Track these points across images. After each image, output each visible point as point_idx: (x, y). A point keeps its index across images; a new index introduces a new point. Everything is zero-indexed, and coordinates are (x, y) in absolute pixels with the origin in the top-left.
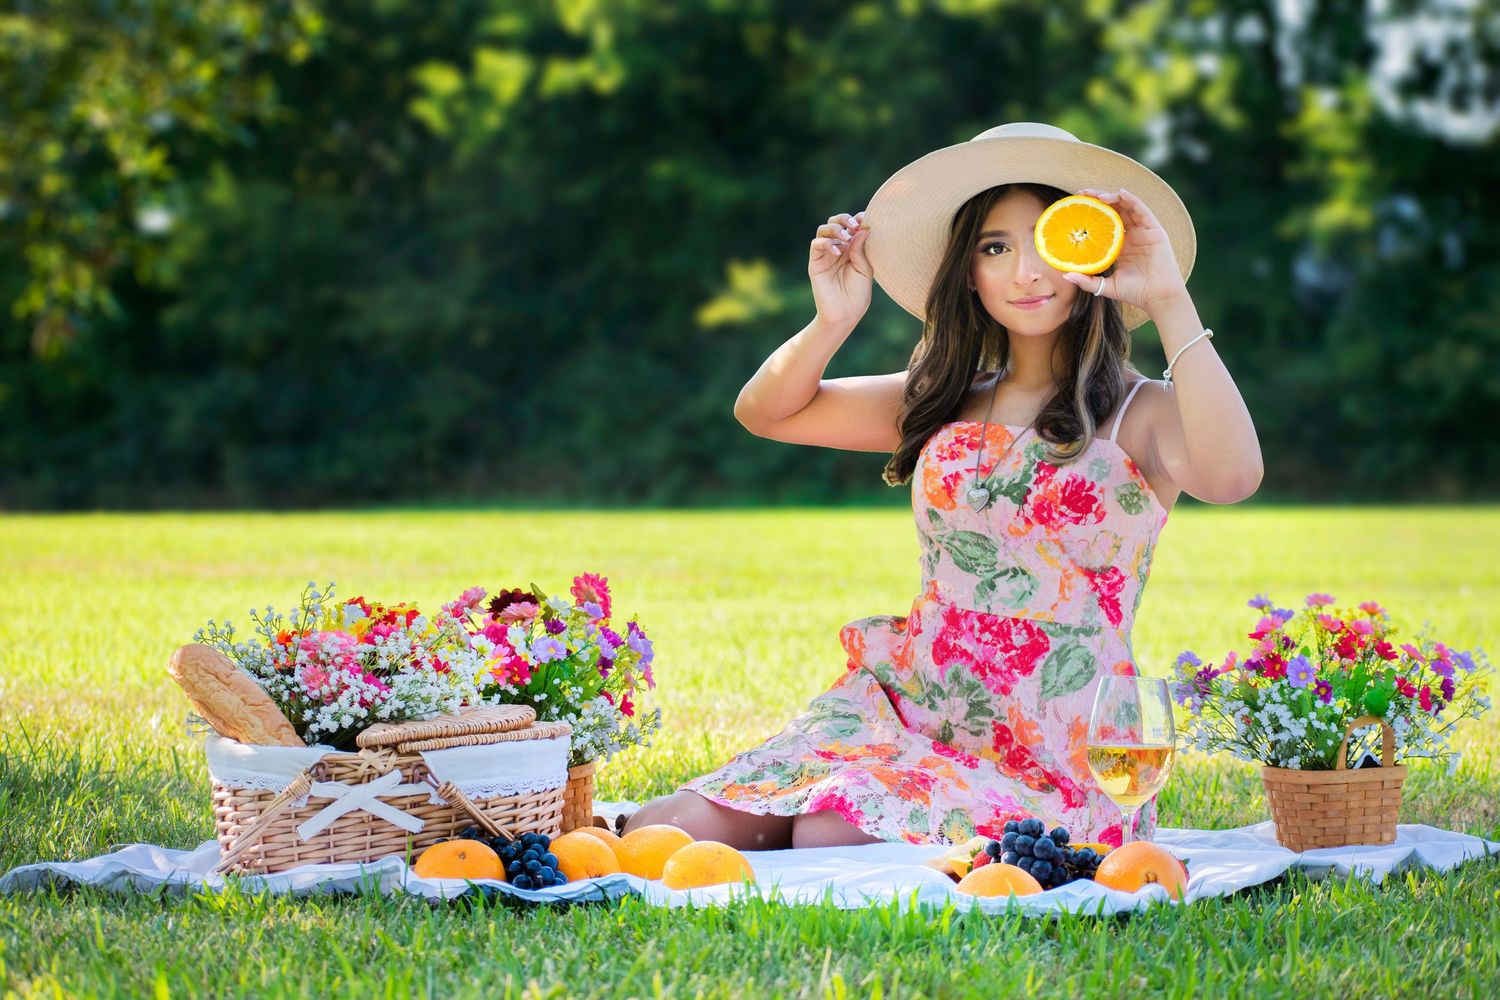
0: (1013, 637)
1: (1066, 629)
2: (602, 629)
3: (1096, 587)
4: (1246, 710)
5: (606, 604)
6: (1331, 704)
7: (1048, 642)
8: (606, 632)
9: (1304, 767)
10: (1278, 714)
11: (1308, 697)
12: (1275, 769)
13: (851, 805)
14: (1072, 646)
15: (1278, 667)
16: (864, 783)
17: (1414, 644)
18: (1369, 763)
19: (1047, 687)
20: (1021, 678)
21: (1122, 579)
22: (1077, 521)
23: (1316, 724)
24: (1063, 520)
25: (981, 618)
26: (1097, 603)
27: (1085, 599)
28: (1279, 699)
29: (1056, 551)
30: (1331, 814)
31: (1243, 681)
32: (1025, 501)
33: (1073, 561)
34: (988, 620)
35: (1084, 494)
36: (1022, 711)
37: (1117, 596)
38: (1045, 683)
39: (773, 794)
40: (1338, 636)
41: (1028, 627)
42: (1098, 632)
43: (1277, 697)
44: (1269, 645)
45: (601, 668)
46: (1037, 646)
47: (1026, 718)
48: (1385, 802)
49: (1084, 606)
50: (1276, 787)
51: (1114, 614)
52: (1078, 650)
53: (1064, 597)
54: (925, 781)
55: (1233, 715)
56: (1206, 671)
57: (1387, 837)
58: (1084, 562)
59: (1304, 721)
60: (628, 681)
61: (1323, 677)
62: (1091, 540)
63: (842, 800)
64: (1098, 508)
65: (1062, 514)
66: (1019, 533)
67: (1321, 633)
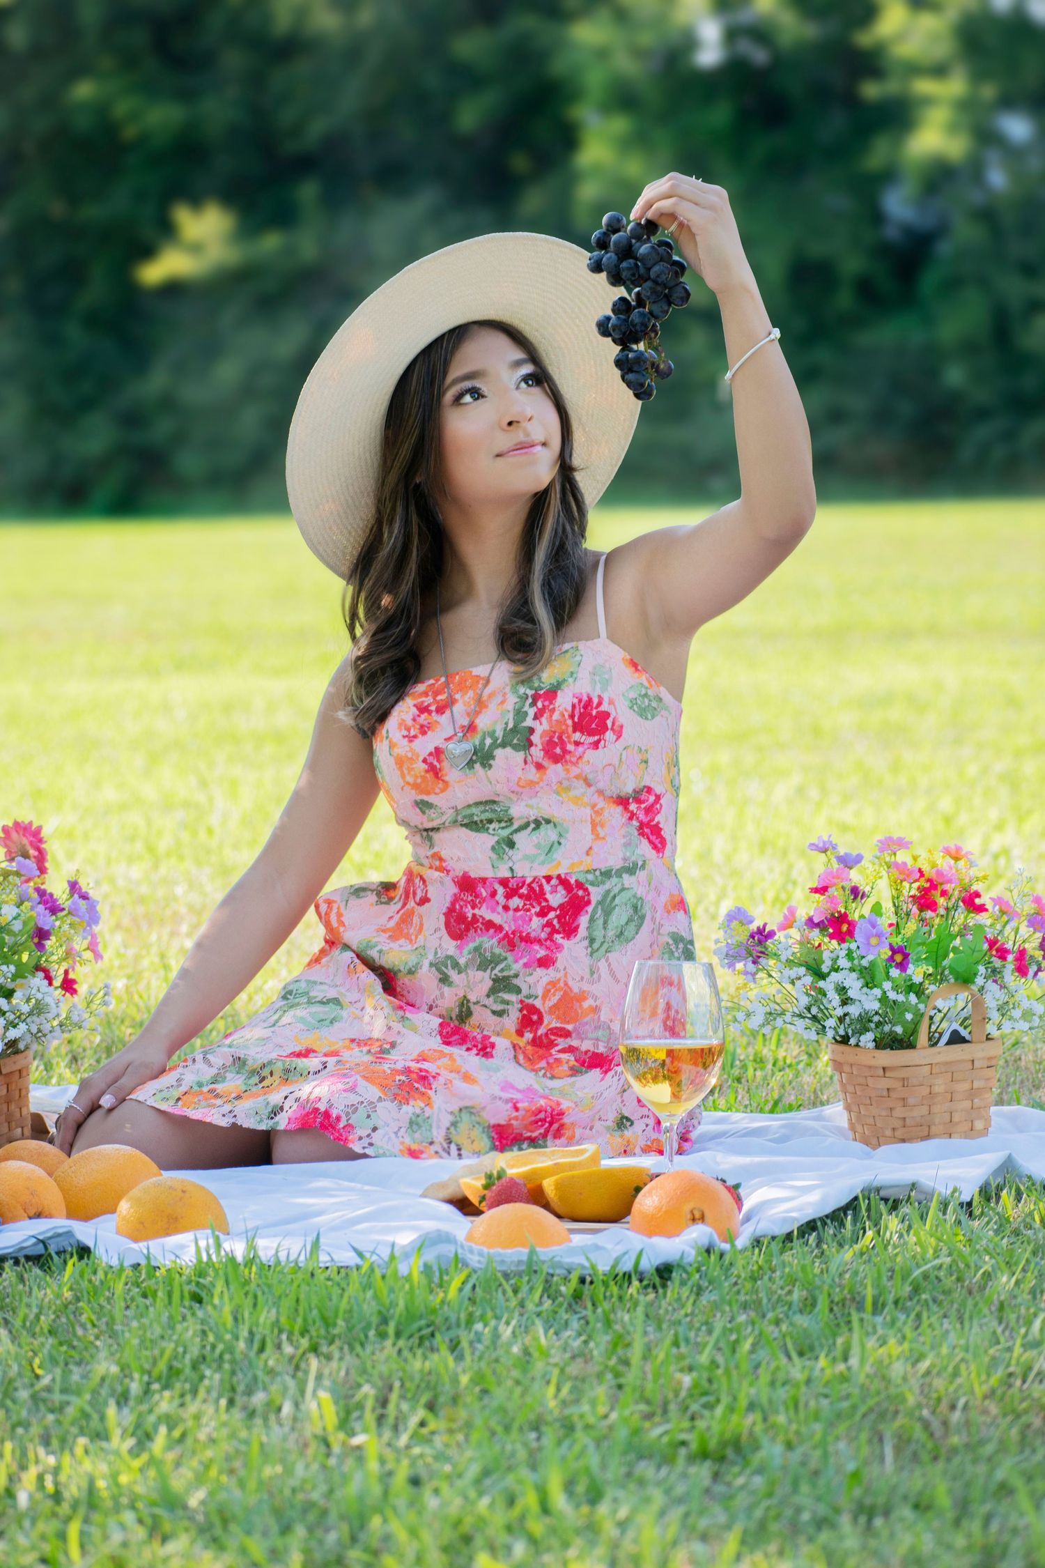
0: (548, 896)
1: (607, 874)
2: (37, 890)
3: (632, 816)
4: (808, 979)
5: (41, 859)
6: (909, 972)
7: (589, 894)
8: (41, 893)
9: (880, 1044)
10: (846, 984)
11: (881, 964)
12: (842, 1048)
13: (338, 1119)
14: (616, 890)
15: (845, 928)
16: (353, 1089)
17: (1007, 896)
18: (956, 1039)
19: (596, 946)
20: (565, 943)
21: (658, 798)
22: (596, 745)
23: (892, 995)
24: (581, 749)
25: (504, 882)
26: (636, 833)
27: (623, 831)
28: (848, 965)
29: (580, 788)
30: (911, 1101)
31: (804, 942)
32: (531, 744)
33: (600, 792)
34: (513, 884)
35: (594, 712)
36: (570, 983)
37: (656, 819)
38: (592, 941)
39: (238, 1097)
40: (915, 885)
41: (563, 882)
42: (643, 866)
43: (843, 963)
44: (832, 900)
45: (36, 940)
46: (576, 903)
47: (576, 990)
48: (976, 1084)
49: (623, 841)
50: (846, 1068)
51: (657, 842)
52: (623, 894)
53: (598, 837)
54: (424, 1078)
55: (793, 983)
56: (760, 931)
57: (979, 1125)
58: (613, 791)
59: (877, 992)
60: (69, 953)
61: (897, 941)
62: (616, 762)
63: (327, 1114)
64: (613, 724)
65: (577, 744)
66: (532, 784)
67: (896, 885)
